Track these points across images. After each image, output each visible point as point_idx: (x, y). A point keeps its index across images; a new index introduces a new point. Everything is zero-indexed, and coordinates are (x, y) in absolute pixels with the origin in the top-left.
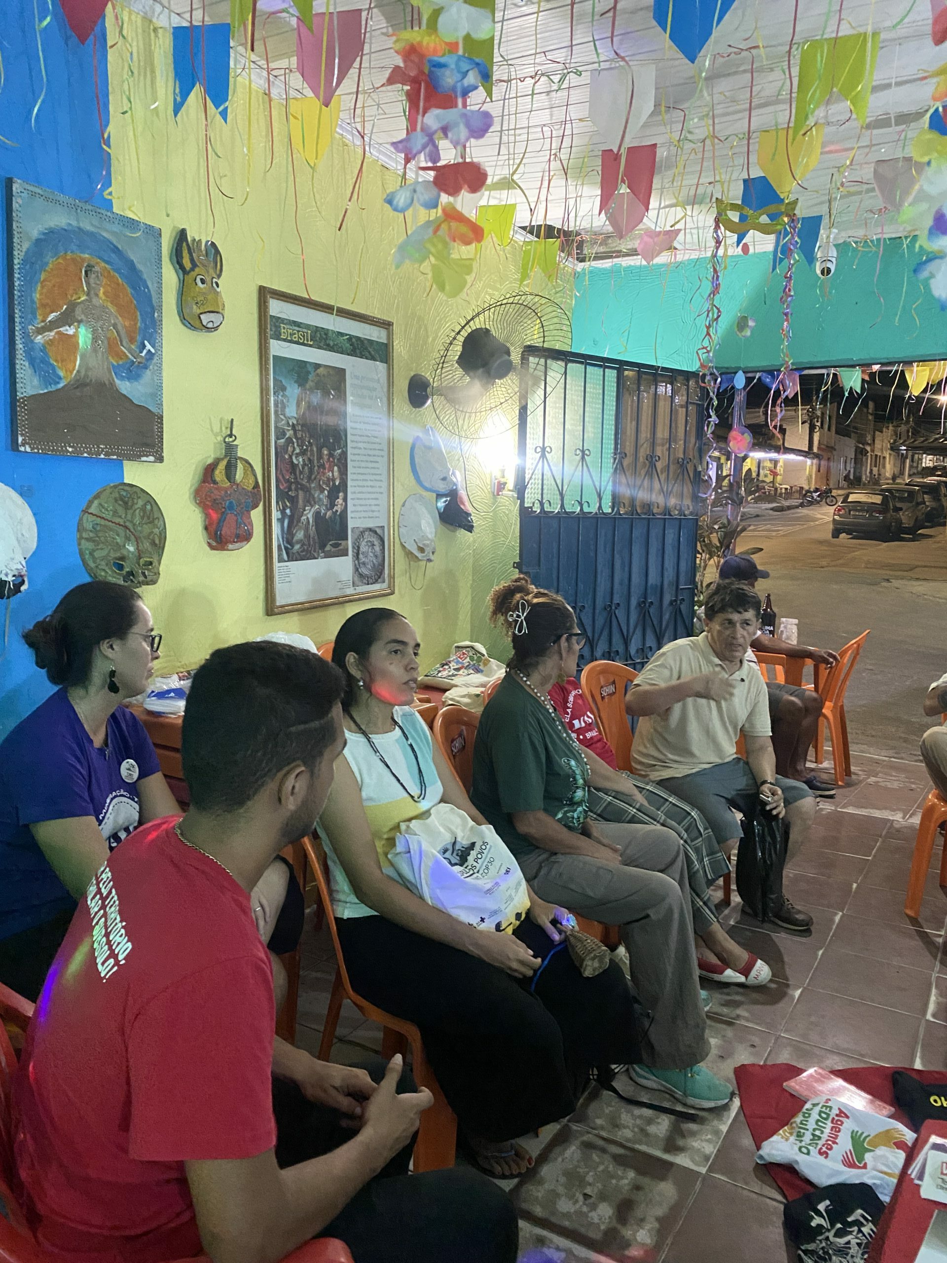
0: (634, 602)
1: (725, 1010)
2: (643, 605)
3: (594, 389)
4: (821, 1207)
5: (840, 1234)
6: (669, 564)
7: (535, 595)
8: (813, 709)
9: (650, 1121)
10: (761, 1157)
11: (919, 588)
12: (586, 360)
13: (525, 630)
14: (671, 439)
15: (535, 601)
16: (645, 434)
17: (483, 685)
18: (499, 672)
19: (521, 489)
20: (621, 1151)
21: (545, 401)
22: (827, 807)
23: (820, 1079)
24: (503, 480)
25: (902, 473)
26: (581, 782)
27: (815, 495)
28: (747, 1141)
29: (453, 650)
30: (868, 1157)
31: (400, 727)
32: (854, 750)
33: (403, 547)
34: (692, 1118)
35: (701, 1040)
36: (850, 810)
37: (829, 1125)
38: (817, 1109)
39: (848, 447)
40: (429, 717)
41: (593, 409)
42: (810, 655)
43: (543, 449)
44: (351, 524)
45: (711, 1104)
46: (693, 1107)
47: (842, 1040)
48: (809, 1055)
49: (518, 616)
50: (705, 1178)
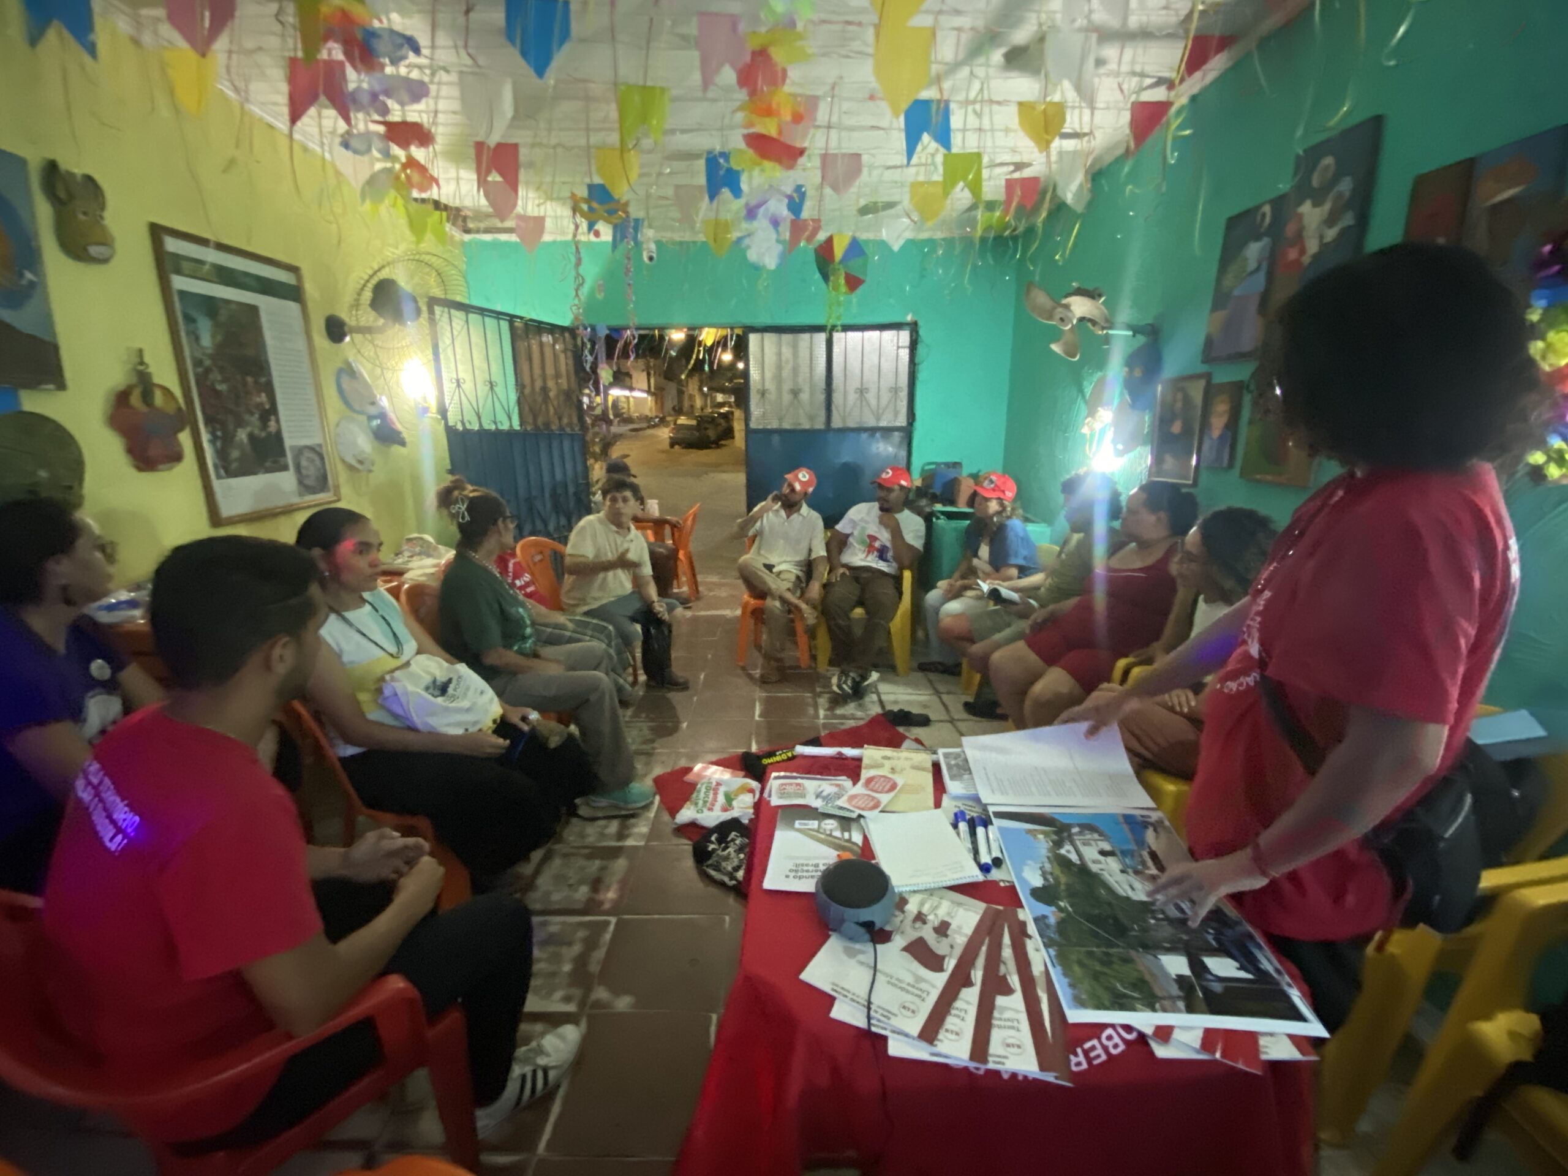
0: (547, 495)
1: (644, 747)
2: (554, 495)
3: (492, 336)
4: (713, 838)
5: (724, 849)
6: (569, 466)
7: (471, 491)
8: (673, 555)
9: (606, 827)
10: (676, 824)
11: (725, 476)
12: (482, 311)
13: (467, 518)
14: (557, 376)
15: (471, 495)
16: (537, 371)
17: (435, 566)
18: (449, 555)
19: (443, 412)
20: (586, 851)
21: (453, 343)
22: (689, 614)
23: (705, 769)
24: (425, 405)
25: (706, 405)
26: (528, 622)
27: (657, 420)
28: (666, 817)
29: (404, 542)
30: (735, 803)
31: (370, 604)
32: (699, 578)
33: (343, 461)
34: (633, 816)
35: (632, 767)
36: (703, 613)
37: (712, 792)
38: (704, 786)
39: (672, 388)
40: (395, 592)
41: (494, 352)
42: (666, 522)
43: (458, 381)
44: (288, 442)
45: (643, 804)
46: (631, 809)
47: (712, 744)
48: (695, 758)
49: (459, 508)
50: (645, 847)
